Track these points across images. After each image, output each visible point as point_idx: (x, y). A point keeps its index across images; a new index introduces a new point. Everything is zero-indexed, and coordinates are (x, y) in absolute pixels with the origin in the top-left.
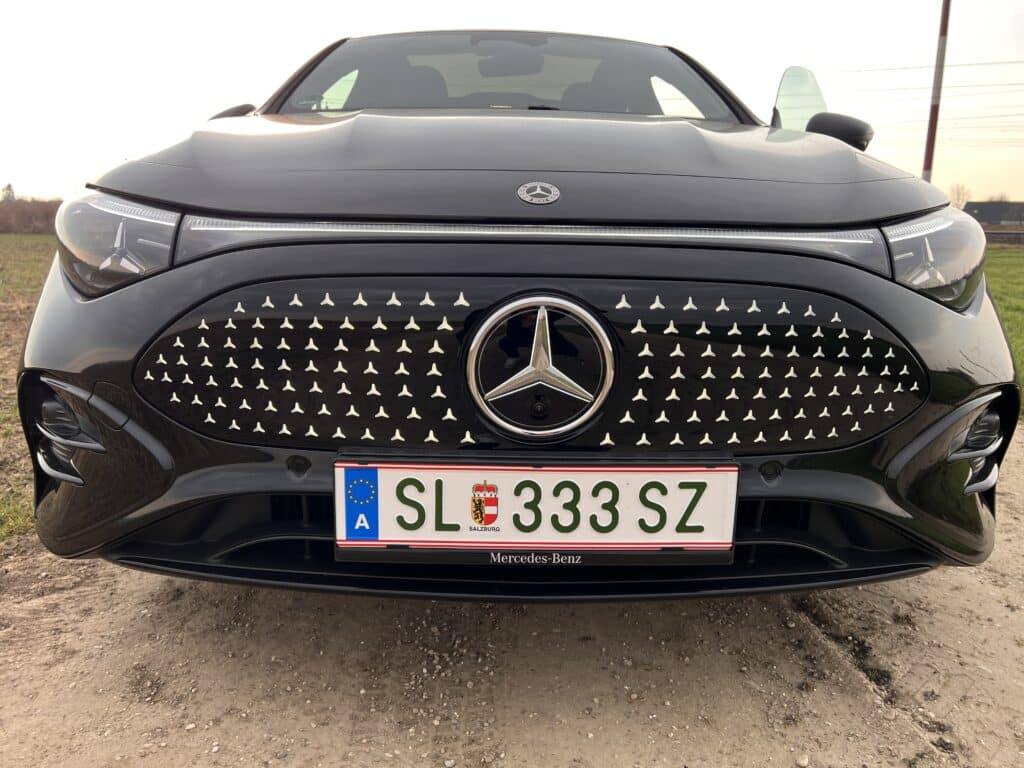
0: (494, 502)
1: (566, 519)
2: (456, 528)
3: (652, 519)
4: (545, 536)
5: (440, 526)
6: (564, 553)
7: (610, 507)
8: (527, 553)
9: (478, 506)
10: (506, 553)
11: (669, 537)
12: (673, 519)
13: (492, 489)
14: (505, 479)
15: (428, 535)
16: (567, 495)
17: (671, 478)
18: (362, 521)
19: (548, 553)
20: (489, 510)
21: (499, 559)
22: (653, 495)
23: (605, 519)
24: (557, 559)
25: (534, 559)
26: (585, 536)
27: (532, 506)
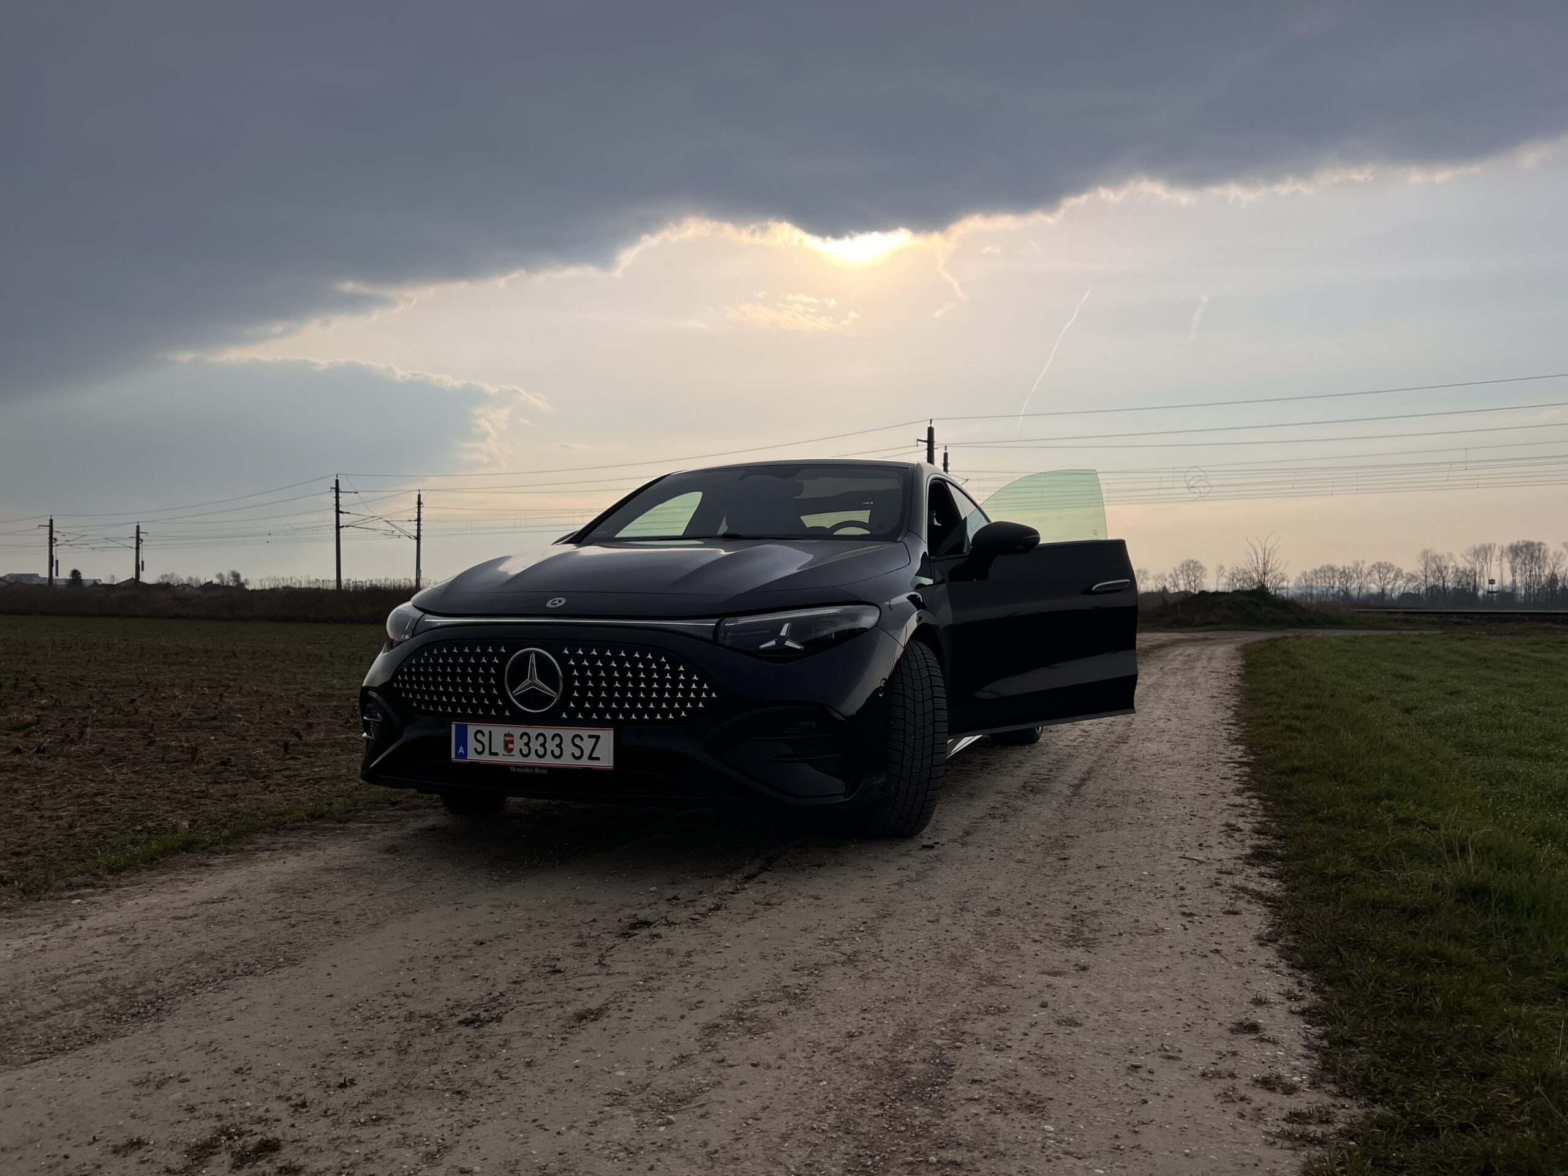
0: (512, 742)
1: (541, 752)
2: (496, 754)
3: (578, 753)
4: (533, 760)
5: (491, 753)
6: (540, 768)
7: (559, 746)
8: (524, 767)
9: (506, 743)
10: (517, 767)
11: (585, 762)
12: (586, 754)
13: (512, 736)
14: (516, 731)
15: (486, 758)
16: (541, 740)
17: (585, 733)
18: (461, 749)
19: (533, 768)
20: (510, 746)
21: (513, 770)
22: (577, 741)
23: (557, 752)
24: (537, 770)
25: (527, 770)
26: (549, 760)
27: (527, 744)
